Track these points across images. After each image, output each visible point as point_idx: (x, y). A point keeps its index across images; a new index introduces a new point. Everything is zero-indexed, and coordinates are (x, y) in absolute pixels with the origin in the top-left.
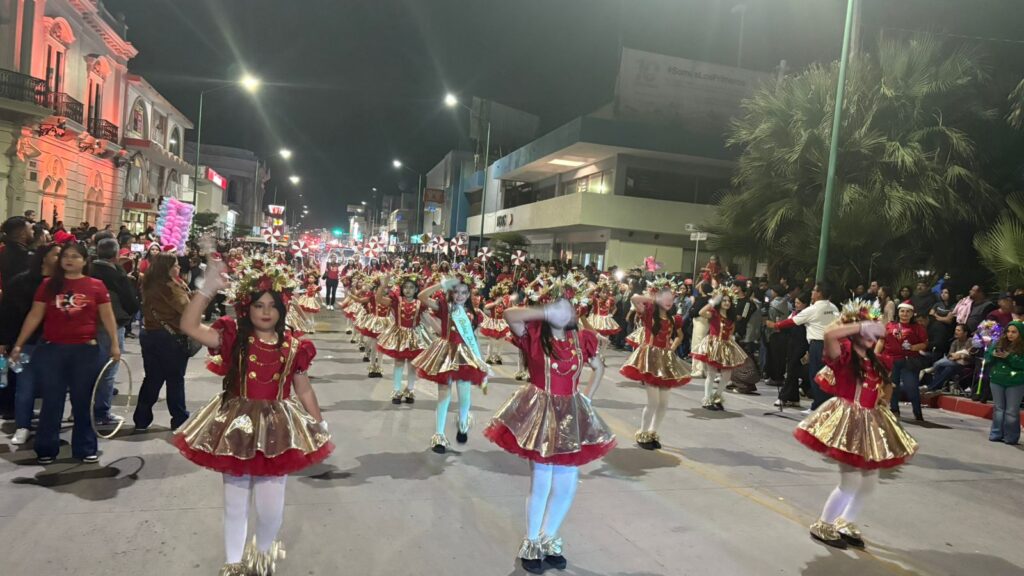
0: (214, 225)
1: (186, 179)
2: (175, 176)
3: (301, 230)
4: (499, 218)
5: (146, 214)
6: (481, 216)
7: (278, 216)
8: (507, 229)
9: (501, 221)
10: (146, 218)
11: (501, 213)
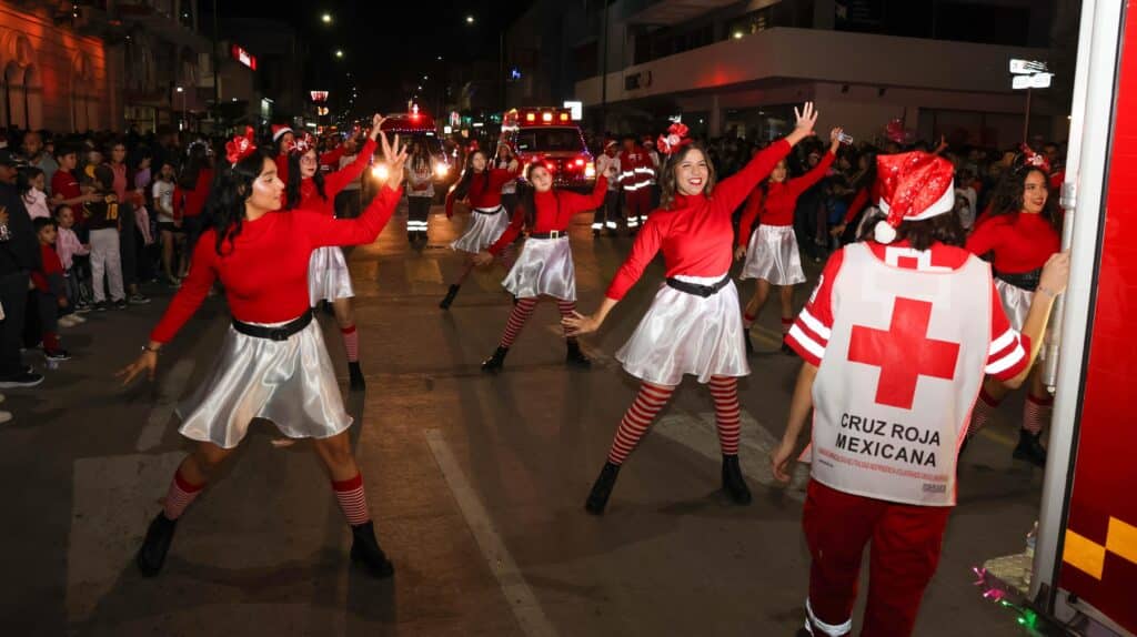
0: (245, 117)
1: (205, 59)
2: (190, 55)
3: (350, 119)
4: (629, 79)
5: (158, 110)
6: (601, 78)
7: (321, 103)
8: (643, 92)
9: (632, 82)
10: (157, 115)
11: (631, 70)
